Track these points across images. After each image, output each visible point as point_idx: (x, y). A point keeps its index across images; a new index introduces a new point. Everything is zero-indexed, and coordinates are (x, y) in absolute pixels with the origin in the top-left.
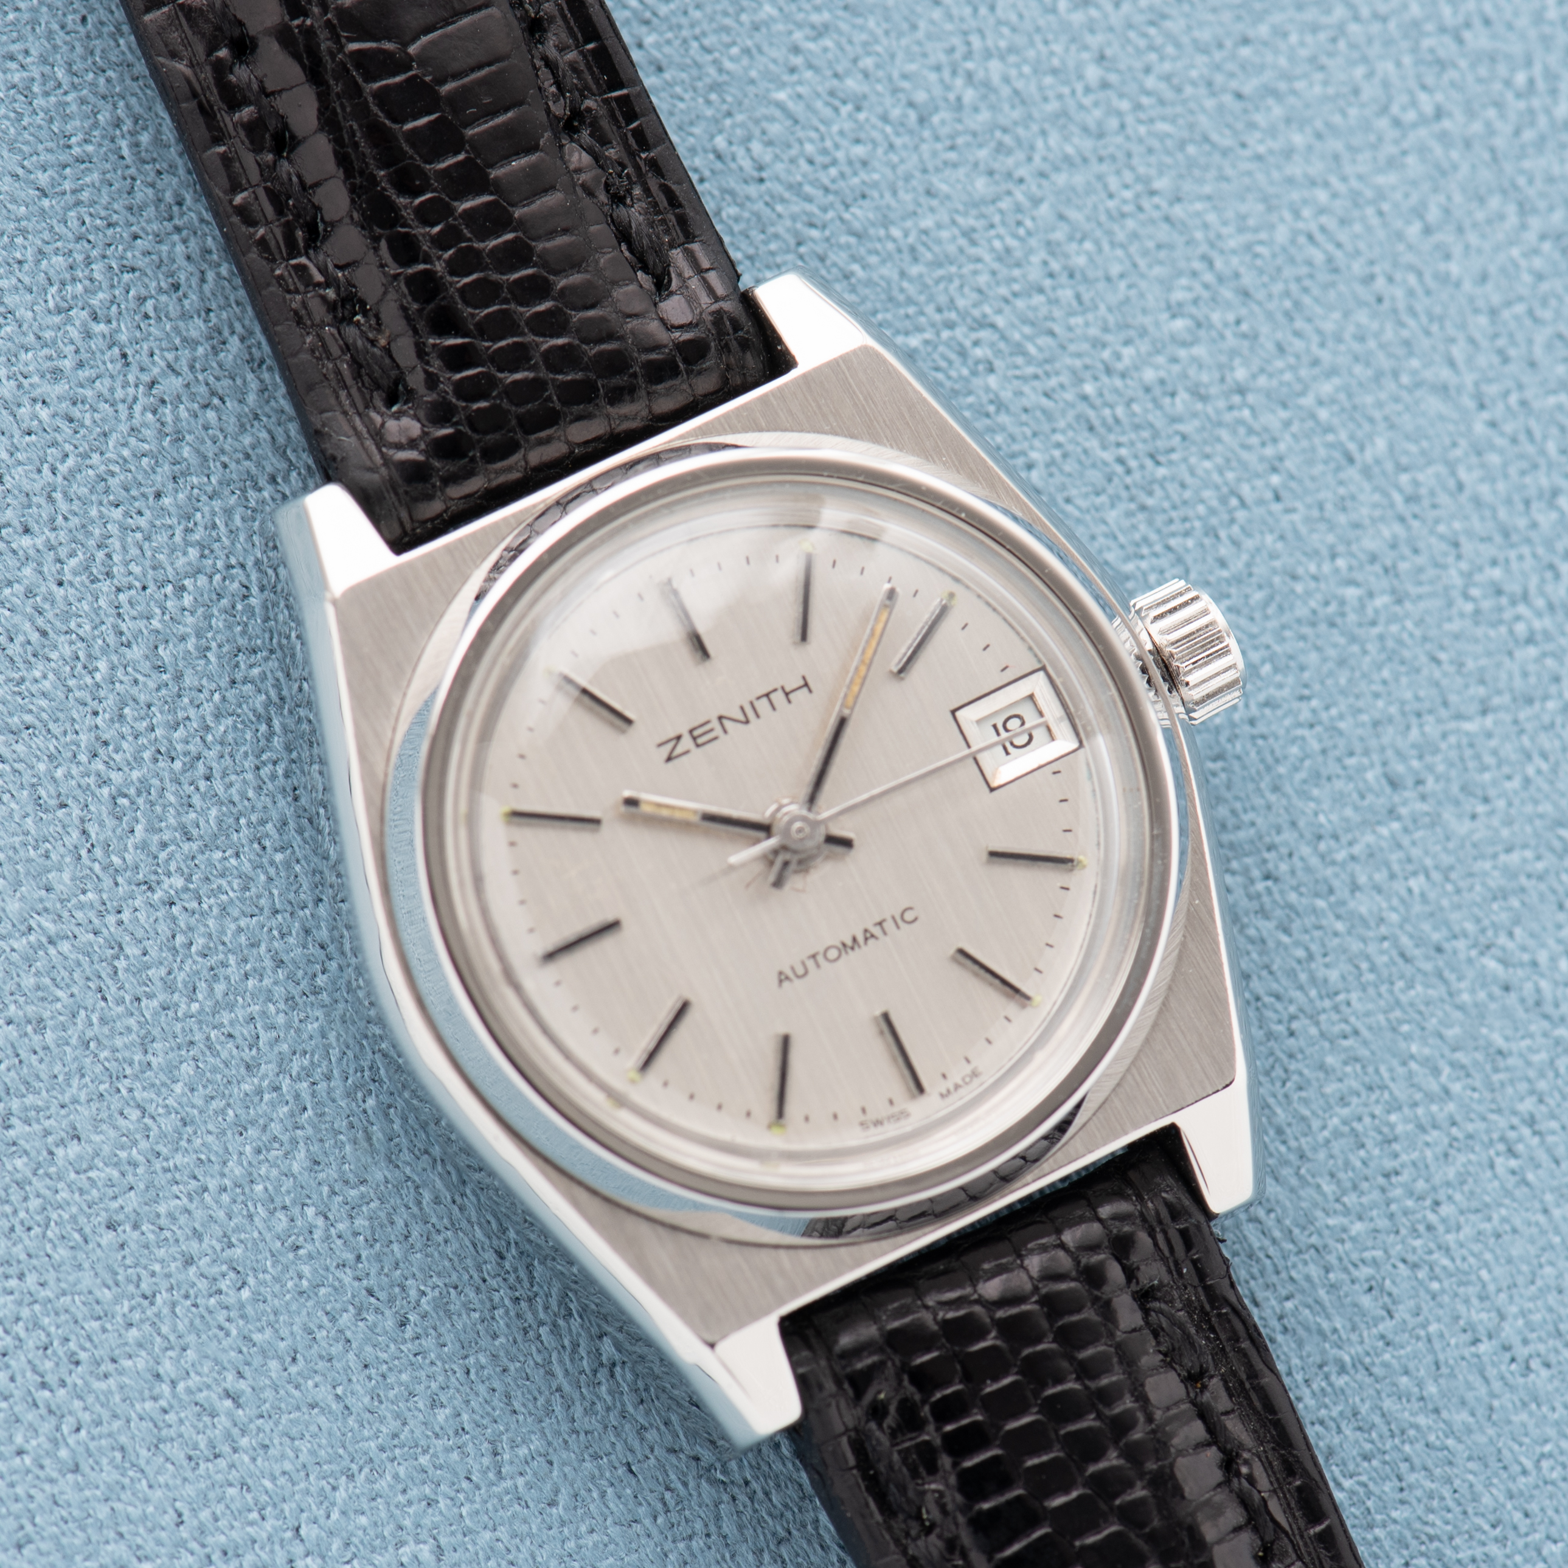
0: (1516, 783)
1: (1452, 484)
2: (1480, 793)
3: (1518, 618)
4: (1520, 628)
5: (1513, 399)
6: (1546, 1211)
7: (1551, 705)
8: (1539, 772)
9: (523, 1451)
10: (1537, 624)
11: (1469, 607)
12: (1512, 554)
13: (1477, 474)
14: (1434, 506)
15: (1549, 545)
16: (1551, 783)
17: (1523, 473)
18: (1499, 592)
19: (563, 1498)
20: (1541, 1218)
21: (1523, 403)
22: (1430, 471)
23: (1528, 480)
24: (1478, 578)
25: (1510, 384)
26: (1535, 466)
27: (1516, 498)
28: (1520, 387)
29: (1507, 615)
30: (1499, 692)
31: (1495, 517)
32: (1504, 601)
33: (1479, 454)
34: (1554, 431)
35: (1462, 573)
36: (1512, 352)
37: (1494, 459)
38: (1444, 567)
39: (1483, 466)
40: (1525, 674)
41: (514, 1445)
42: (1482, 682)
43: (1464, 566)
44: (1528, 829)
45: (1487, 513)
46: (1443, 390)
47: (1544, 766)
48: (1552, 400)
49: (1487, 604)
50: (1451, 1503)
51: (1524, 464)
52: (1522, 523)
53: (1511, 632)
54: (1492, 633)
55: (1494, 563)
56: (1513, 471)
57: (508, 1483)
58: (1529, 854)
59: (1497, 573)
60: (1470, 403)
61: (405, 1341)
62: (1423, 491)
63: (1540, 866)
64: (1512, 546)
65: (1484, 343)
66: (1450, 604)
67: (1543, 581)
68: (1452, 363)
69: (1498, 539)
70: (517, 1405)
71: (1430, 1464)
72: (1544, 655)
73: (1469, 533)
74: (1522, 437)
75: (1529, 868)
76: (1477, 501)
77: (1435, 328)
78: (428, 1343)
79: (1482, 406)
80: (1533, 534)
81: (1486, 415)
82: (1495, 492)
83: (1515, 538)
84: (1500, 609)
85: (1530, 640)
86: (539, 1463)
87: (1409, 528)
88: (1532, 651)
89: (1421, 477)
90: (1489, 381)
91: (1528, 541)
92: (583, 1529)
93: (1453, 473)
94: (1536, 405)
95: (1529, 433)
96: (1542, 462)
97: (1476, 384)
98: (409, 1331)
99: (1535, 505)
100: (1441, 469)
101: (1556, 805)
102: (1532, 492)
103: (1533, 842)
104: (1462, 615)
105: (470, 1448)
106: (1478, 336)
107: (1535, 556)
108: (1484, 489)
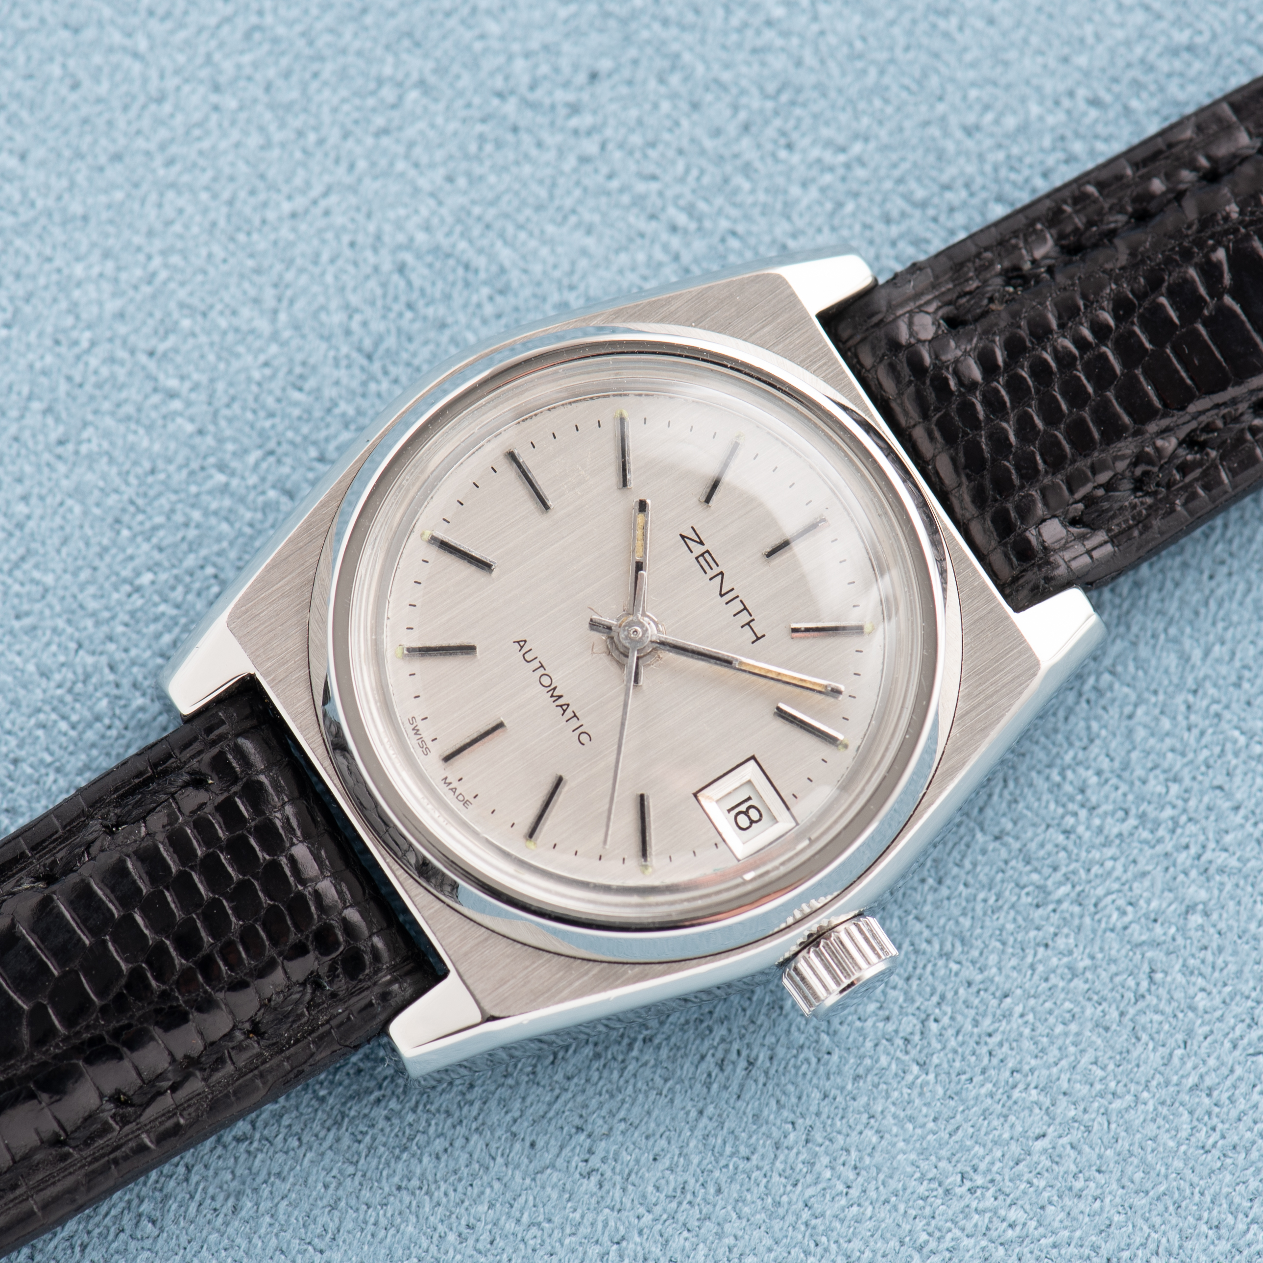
0: (965, 892)
1: (1128, 710)
2: (942, 873)
3: (1075, 814)
4: (1070, 821)
5: (1215, 708)
6: (701, 1112)
7: (1035, 877)
8: (985, 901)
9: (37, 575)
10: (1081, 829)
11: (1057, 778)
12: (1114, 781)
13: (1147, 719)
14: (1105, 708)
15: (1140, 799)
16: (985, 914)
17: (1173, 750)
18: (1082, 791)
19: (27, 621)
20: (693, 1114)
21: (1218, 715)
22: (1126, 690)
23: (1170, 755)
24: (1081, 770)
25: (1224, 700)
26: (1183, 754)
27: (1153, 756)
28: (1227, 707)
29: (1071, 807)
30: (1017, 838)
31: (1129, 752)
32: (1079, 797)
33: (1162, 712)
34: (1217, 750)
35: (1074, 758)
36: (1246, 685)
37: (1166, 724)
38: (1071, 745)
39: (1157, 719)
40: (1042, 845)
41: (36, 566)
42: (1015, 823)
43: (1081, 755)
44: (942, 921)
45: (1128, 745)
46: (1184, 658)
47: (991, 901)
48: (1236, 733)
49: (1068, 788)
50: (460, 1188)
51: (1178, 746)
52: (1139, 772)
53: (1063, 817)
54: (1052, 806)
55: (1099, 773)
56: (1169, 741)
57: (9, 581)
58: (926, 933)
59: (1094, 780)
60: (1190, 683)
61: (50, 451)
62: (1109, 695)
63: (924, 946)
64: (1119, 777)
65: (1237, 664)
66: (1050, 766)
67: (1113, 813)
68: (1207, 653)
69: (1117, 764)
70: (64, 551)
71: (475, 1157)
72: (1065, 849)
73: (1106, 744)
74: (1195, 732)
75: (917, 941)
76: (1130, 732)
77: (1220, 625)
78: (62, 468)
79: (1195, 692)
80: (1137, 783)
81: (1191, 698)
82: (1145, 740)
83: (1126, 775)
84: (1071, 799)
85: (1067, 832)
86: (36, 590)
87: (1077, 703)
88: (1061, 838)
89: (1117, 686)
90: (1215, 685)
91: (1132, 784)
92: (17, 647)
93: (1136, 706)
94: (1224, 725)
95: (1202, 733)
96: (1191, 756)
97: (1206, 677)
98: (60, 450)
99: (1158, 772)
100: (1133, 697)
101: (972, 927)
102: (1166, 765)
103: (935, 930)
104: (1048, 778)
105: (13, 542)
106: (1239, 655)
107: (1125, 795)
108: (1141, 733)
